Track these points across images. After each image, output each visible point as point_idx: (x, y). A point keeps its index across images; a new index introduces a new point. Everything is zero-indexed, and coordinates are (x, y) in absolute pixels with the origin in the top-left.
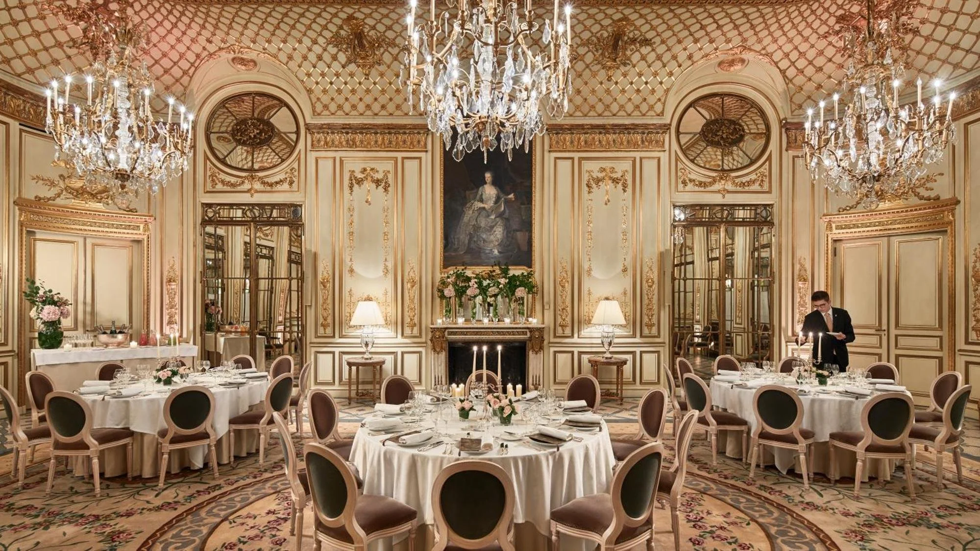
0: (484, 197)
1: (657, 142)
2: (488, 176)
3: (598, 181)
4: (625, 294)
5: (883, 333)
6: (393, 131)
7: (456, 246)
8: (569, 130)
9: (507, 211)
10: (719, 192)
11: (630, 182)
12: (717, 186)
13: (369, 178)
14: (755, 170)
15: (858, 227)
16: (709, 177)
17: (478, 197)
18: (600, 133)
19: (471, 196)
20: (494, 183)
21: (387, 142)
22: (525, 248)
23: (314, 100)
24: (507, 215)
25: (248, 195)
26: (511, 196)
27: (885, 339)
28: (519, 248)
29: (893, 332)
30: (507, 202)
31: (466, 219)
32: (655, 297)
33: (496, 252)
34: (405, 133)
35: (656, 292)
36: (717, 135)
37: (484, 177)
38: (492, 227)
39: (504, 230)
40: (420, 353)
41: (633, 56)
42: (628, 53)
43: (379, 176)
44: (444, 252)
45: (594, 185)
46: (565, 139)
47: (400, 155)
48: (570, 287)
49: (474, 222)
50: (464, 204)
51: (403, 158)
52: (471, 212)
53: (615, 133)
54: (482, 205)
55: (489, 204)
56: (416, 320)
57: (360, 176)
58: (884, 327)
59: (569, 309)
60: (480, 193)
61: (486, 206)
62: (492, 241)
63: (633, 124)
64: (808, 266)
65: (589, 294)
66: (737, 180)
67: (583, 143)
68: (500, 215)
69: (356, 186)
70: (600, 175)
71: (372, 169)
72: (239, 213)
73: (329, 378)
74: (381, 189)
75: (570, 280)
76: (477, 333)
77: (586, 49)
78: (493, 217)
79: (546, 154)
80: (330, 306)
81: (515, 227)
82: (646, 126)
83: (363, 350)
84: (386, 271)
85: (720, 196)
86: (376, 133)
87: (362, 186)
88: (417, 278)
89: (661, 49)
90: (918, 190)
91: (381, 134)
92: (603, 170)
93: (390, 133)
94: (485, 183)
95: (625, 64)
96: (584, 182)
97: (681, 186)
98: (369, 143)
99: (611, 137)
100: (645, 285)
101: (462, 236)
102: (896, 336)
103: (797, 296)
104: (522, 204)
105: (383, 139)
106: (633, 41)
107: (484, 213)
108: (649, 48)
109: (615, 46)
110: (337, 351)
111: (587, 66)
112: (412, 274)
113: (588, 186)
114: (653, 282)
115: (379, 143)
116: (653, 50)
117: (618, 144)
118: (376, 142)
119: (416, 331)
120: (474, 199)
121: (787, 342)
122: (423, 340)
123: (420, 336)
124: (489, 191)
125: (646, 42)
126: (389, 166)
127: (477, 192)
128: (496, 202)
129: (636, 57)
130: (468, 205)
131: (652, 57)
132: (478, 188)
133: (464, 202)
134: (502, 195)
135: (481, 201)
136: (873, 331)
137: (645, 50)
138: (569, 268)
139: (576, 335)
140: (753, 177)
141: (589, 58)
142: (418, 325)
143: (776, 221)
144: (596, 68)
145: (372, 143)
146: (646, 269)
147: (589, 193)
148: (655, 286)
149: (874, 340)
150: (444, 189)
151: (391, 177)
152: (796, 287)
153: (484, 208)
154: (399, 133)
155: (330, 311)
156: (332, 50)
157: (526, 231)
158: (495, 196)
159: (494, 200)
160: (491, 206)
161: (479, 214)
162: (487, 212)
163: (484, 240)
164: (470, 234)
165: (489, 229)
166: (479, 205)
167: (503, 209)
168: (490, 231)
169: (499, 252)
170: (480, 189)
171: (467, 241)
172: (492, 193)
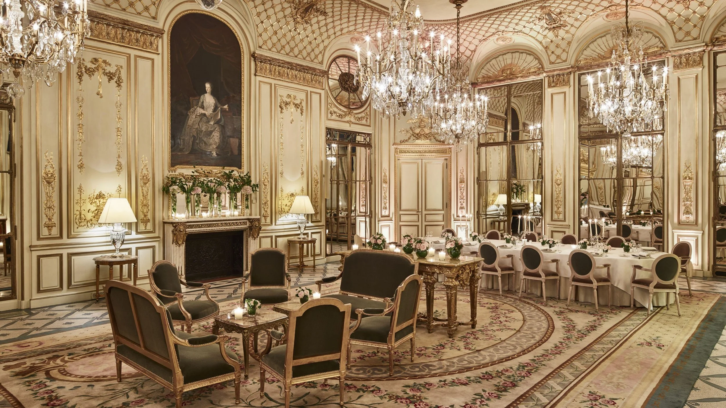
0: (204, 104)
1: (319, 82)
2: (208, 86)
3: (287, 104)
4: (302, 191)
5: (419, 213)
6: (127, 27)
7: (181, 147)
8: (269, 61)
9: (223, 119)
10: (348, 122)
11: (304, 108)
12: (347, 118)
13: (101, 70)
14: (364, 111)
15: (409, 153)
16: (343, 111)
17: (200, 104)
18: (288, 68)
19: (195, 102)
20: (213, 94)
21: (119, 36)
22: (236, 152)
24: (222, 123)
26: (226, 107)
27: (420, 216)
28: (232, 152)
29: (424, 212)
30: (223, 111)
31: (190, 122)
32: (319, 193)
33: (214, 154)
34: (138, 32)
35: (319, 189)
36: (347, 84)
37: (205, 87)
38: (211, 132)
39: (220, 135)
40: (153, 247)
41: (313, 19)
42: (312, 16)
43: (113, 69)
44: (172, 151)
45: (284, 108)
47: (133, 53)
48: (270, 186)
49: (197, 126)
50: (188, 109)
51: (136, 56)
52: (194, 117)
53: (296, 70)
54: (203, 112)
55: (209, 112)
56: (150, 216)
57: (89, 65)
58: (420, 210)
59: (269, 203)
60: (201, 100)
61: (206, 113)
62: (211, 145)
63: (307, 67)
64: (387, 174)
65: (282, 191)
66: (356, 116)
67: (277, 73)
68: (217, 122)
69: (85, 77)
70: (288, 100)
71: (104, 61)
73: (56, 284)
74: (113, 83)
75: (269, 179)
76: (209, 225)
77: (289, 5)
78: (212, 123)
79: (253, 77)
80: (56, 204)
81: (229, 134)
82: (314, 69)
83: (112, 248)
84: (119, 167)
85: (348, 125)
87: (93, 77)
88: (150, 176)
89: (329, 20)
90: (435, 136)
91: (114, 27)
92: (289, 96)
93: (123, 28)
94: (206, 93)
95: (307, 23)
96: (278, 104)
97: (330, 115)
98: (100, 33)
99: (295, 72)
100: (314, 184)
101: (186, 138)
102: (426, 214)
103: (383, 192)
104: (234, 115)
105: (116, 33)
106: (317, 10)
107: (204, 119)
108: (324, 17)
109: (306, 10)
110: (65, 252)
111: (285, 17)
112: (145, 172)
113: (281, 107)
114: (318, 182)
115: (112, 36)
116: (325, 19)
117: (298, 79)
118: (108, 34)
119: (149, 227)
120: (197, 105)
121: (379, 221)
122: (156, 235)
123: (153, 232)
124: (209, 100)
125: (325, 13)
126: (122, 61)
127: (200, 98)
128: (215, 110)
129: (314, 20)
130: (192, 110)
131: (322, 23)
132: (200, 95)
133: (188, 107)
134: (219, 105)
135: (203, 107)
136: (415, 213)
137: (321, 18)
138: (268, 171)
139: (274, 224)
140: (363, 115)
141: (288, 12)
142: (151, 221)
143: (373, 145)
144: (289, 19)
145: (104, 34)
146: (314, 173)
147: (281, 112)
148: (319, 185)
149: (415, 218)
150: (171, 92)
152: (382, 187)
153: (205, 115)
154: (133, 31)
155: (57, 210)
157: (237, 138)
158: (213, 105)
159: (213, 108)
160: (211, 114)
161: (201, 119)
162: (207, 118)
163: (205, 143)
164: (194, 136)
165: (209, 134)
166: (202, 111)
167: (219, 117)
168: (210, 136)
169: (217, 154)
170: (202, 97)
171: (191, 143)
172: (211, 102)
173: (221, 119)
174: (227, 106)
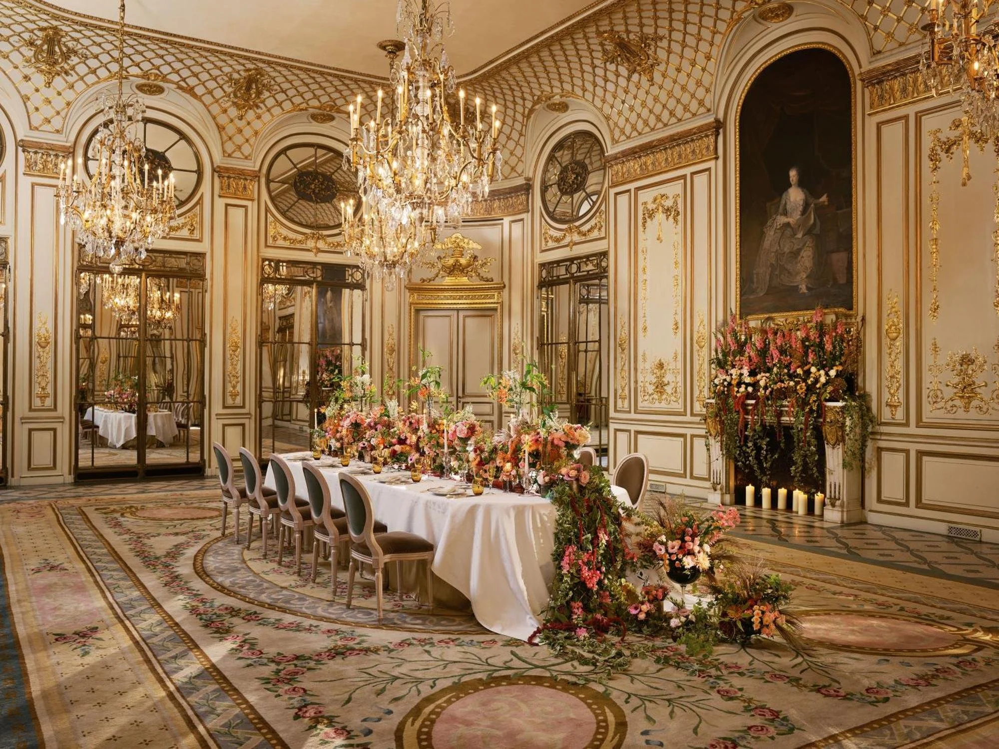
0: (788, 207)
2: (793, 174)
3: (951, 144)
7: (755, 286)
8: (897, 70)
13: (660, 209)
17: (781, 208)
20: (801, 184)
21: (676, 157)
22: (842, 280)
23: (612, 126)
24: (818, 229)
25: (568, 248)
26: (824, 198)
28: (835, 280)
30: (819, 209)
31: (767, 243)
33: (803, 288)
34: (692, 140)
37: (788, 177)
38: (799, 251)
43: (669, 203)
44: (741, 296)
45: (943, 155)
46: (891, 88)
47: (689, 171)
48: (903, 341)
49: (776, 248)
50: (763, 223)
51: (692, 174)
52: (772, 233)
54: (786, 220)
55: (794, 218)
57: (652, 207)
59: (901, 377)
60: (783, 202)
61: (791, 220)
67: (921, 87)
68: (809, 232)
69: (648, 220)
70: (953, 134)
71: (662, 196)
72: (562, 271)
74: (671, 219)
75: (902, 326)
78: (800, 235)
79: (868, 120)
81: (829, 246)
86: (665, 149)
87: (654, 220)
91: (670, 148)
92: (958, 123)
93: (678, 145)
94: (790, 186)
96: (926, 152)
98: (660, 164)
101: (761, 270)
104: (839, 207)
105: (673, 154)
107: (788, 232)
112: (701, 330)
113: (934, 157)
115: (669, 160)
118: (666, 160)
120: (776, 213)
124: (795, 196)
126: (679, 188)
127: (780, 200)
128: (804, 212)
130: (769, 224)
132: (781, 195)
134: (811, 200)
135: (785, 213)
139: (913, 423)
145: (663, 162)
147: (934, 169)
151: (680, 201)
153: (788, 224)
154: (687, 142)
156: (612, 67)
157: (846, 250)
158: (801, 203)
159: (801, 208)
160: (798, 220)
161: (783, 233)
162: (792, 228)
163: (789, 273)
164: (772, 265)
165: (795, 254)
166: (782, 220)
167: (812, 221)
168: (796, 258)
169: (808, 288)
170: (784, 196)
171: (768, 277)
172: (798, 199)
173: (814, 224)
174: (825, 196)
